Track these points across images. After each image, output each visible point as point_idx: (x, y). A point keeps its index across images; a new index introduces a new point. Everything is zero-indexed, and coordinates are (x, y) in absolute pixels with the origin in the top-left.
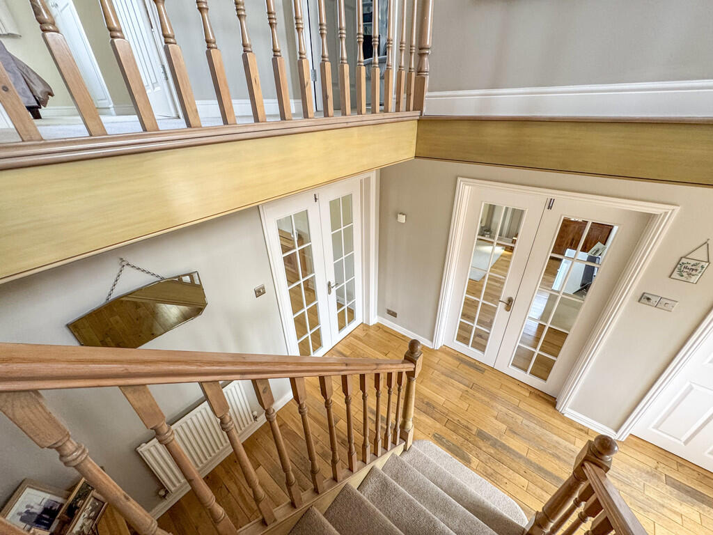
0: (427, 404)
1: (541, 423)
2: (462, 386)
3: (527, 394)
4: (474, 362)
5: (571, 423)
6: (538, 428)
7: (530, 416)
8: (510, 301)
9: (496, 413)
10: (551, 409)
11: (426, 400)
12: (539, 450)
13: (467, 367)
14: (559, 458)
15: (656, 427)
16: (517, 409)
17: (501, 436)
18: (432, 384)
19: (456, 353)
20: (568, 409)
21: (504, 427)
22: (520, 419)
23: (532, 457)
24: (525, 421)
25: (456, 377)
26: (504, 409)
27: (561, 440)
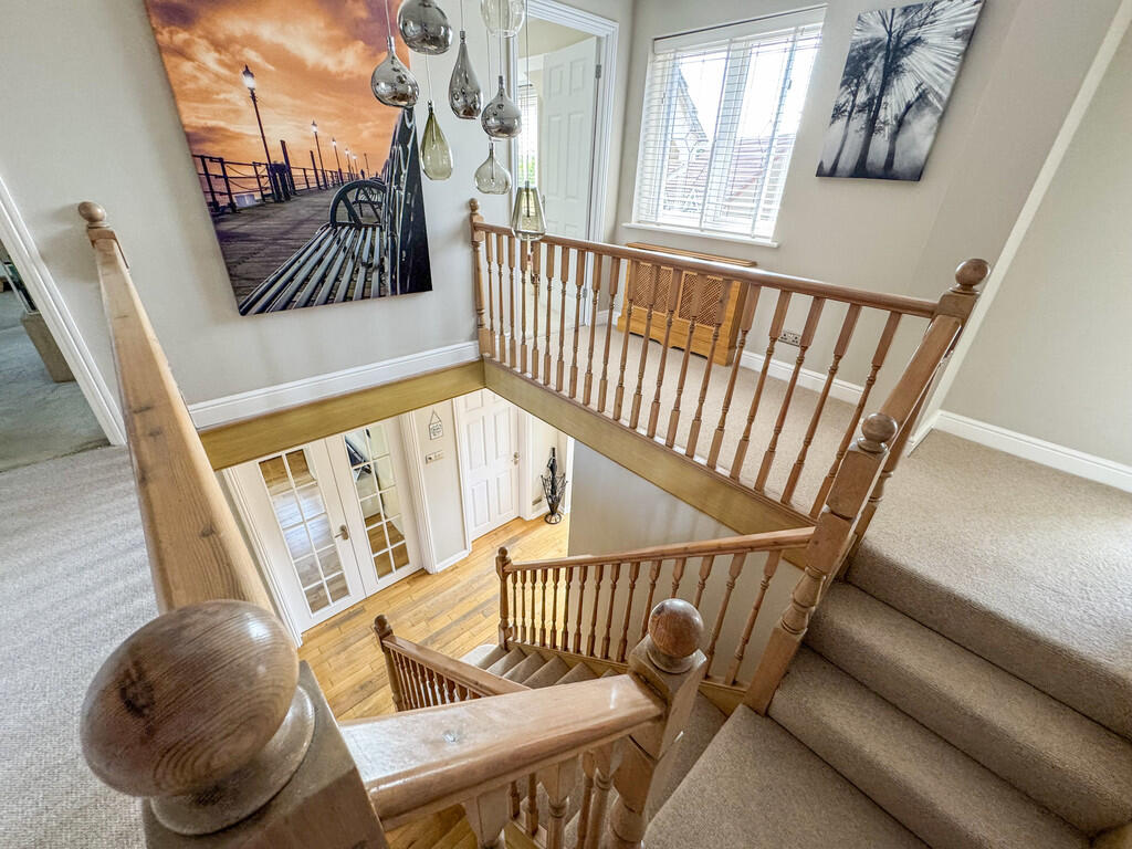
0: (362, 687)
1: (435, 593)
2: (366, 639)
3: (408, 586)
4: (347, 612)
5: (445, 572)
6: (437, 598)
7: (425, 598)
8: (343, 529)
9: (409, 624)
10: (429, 578)
11: (357, 688)
12: (453, 608)
13: (348, 622)
14: (463, 598)
15: (476, 526)
16: (415, 603)
17: (429, 631)
18: (343, 672)
19: (324, 624)
20: (437, 566)
21: (423, 624)
22: (423, 607)
23: (455, 617)
24: (429, 604)
25: (351, 641)
26: (410, 614)
27: (452, 589)
